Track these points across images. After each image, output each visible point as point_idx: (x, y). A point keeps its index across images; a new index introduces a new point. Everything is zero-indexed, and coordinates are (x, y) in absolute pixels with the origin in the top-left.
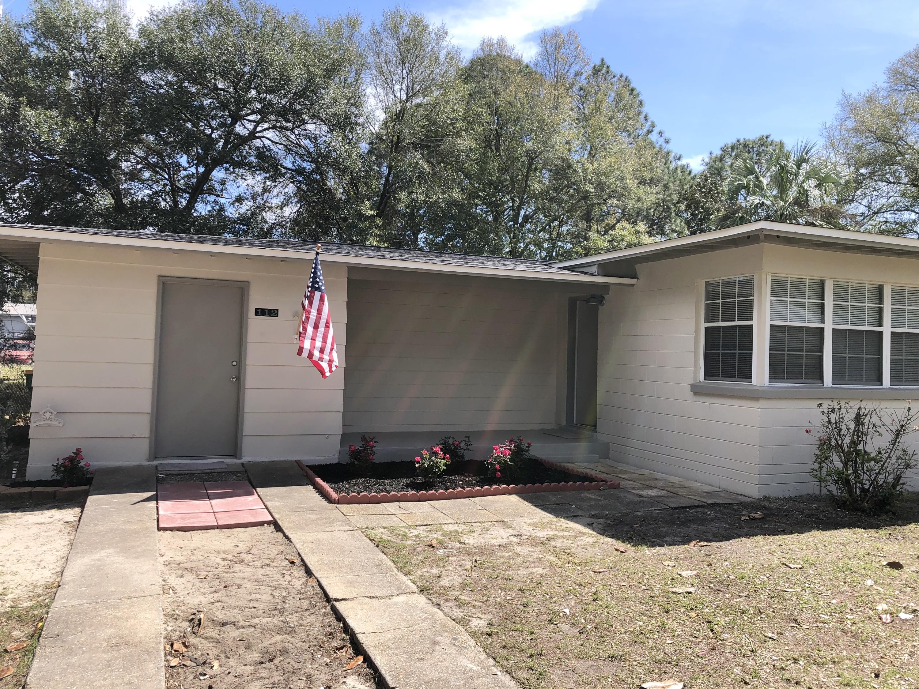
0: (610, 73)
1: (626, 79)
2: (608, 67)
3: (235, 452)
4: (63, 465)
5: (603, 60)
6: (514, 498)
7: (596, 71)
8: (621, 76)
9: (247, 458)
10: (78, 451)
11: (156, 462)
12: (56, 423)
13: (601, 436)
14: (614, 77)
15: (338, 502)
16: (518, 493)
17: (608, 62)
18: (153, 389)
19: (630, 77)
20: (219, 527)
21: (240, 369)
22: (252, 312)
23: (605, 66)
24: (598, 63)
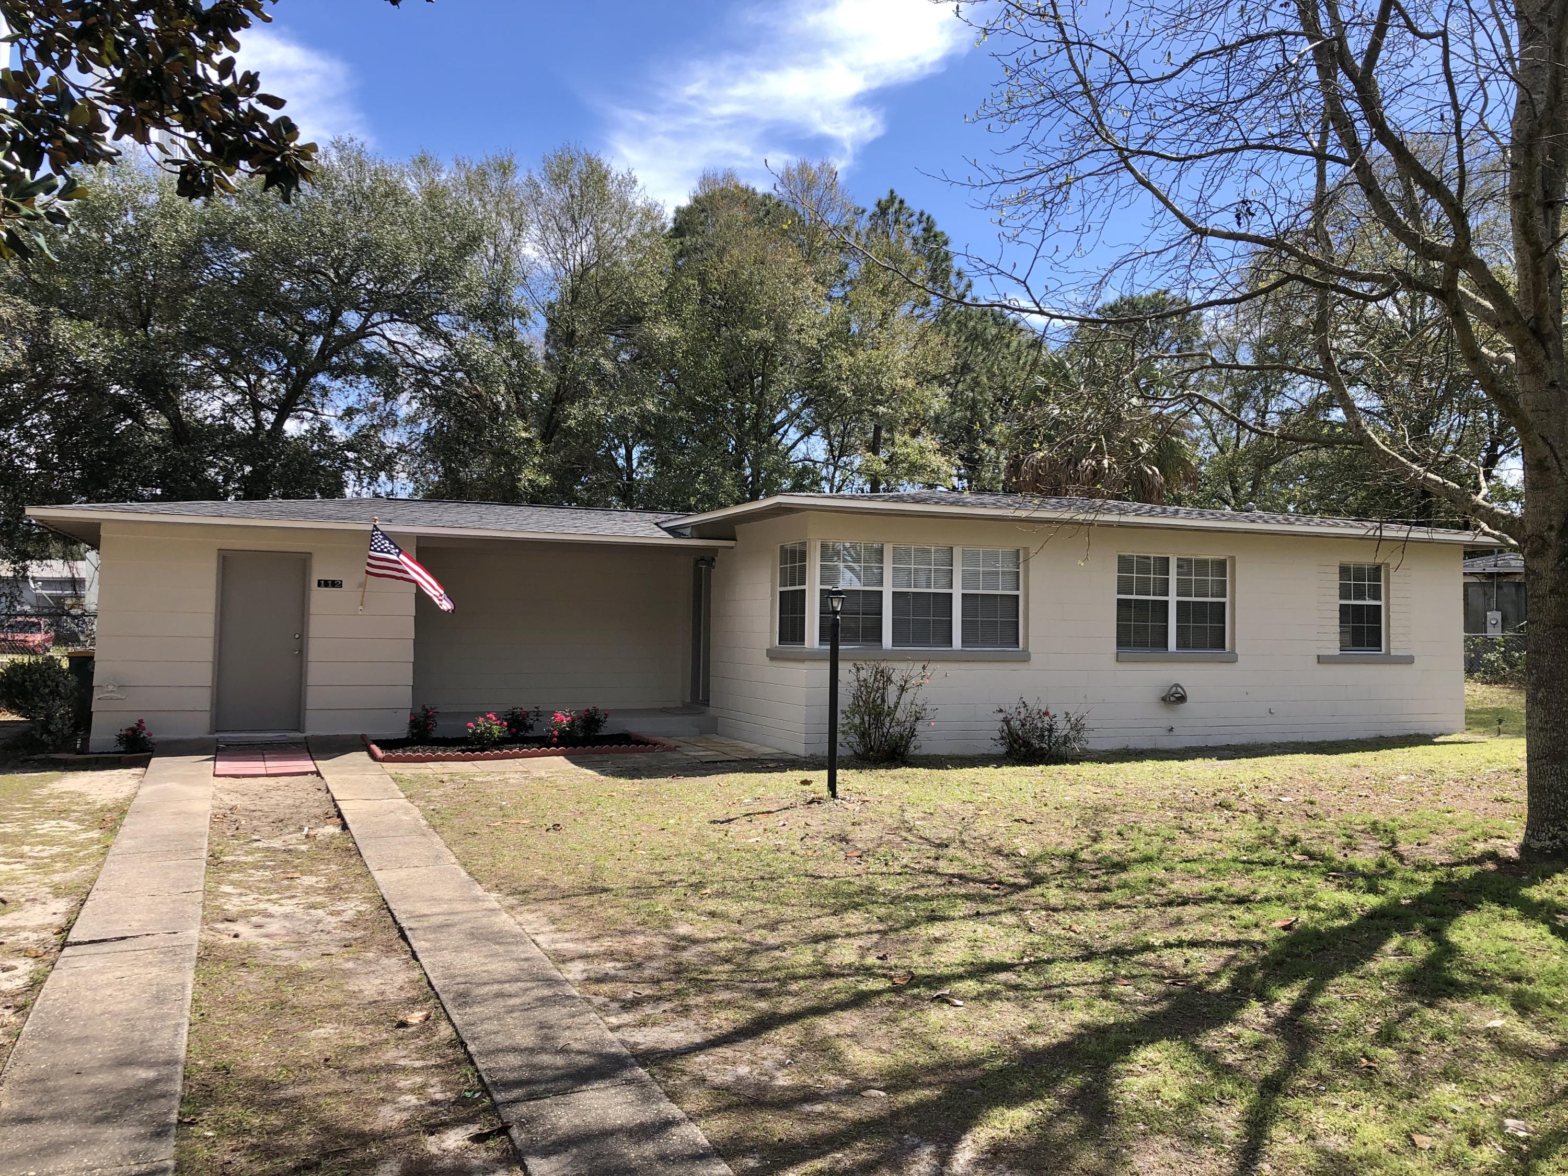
0: (904, 211)
1: (928, 218)
2: (901, 202)
3: (299, 728)
4: (126, 736)
5: (892, 192)
6: (561, 759)
7: (883, 210)
8: (922, 214)
9: (308, 733)
10: (141, 721)
11: (216, 736)
12: (119, 696)
13: (711, 711)
14: (911, 216)
15: (383, 760)
16: (566, 755)
17: (900, 194)
18: (213, 663)
19: (933, 217)
20: (267, 775)
21: (302, 642)
22: (315, 584)
23: (897, 201)
24: (885, 196)
